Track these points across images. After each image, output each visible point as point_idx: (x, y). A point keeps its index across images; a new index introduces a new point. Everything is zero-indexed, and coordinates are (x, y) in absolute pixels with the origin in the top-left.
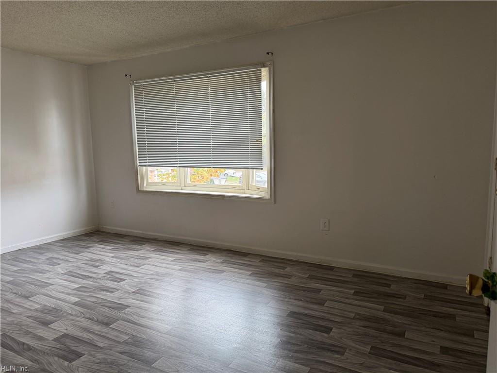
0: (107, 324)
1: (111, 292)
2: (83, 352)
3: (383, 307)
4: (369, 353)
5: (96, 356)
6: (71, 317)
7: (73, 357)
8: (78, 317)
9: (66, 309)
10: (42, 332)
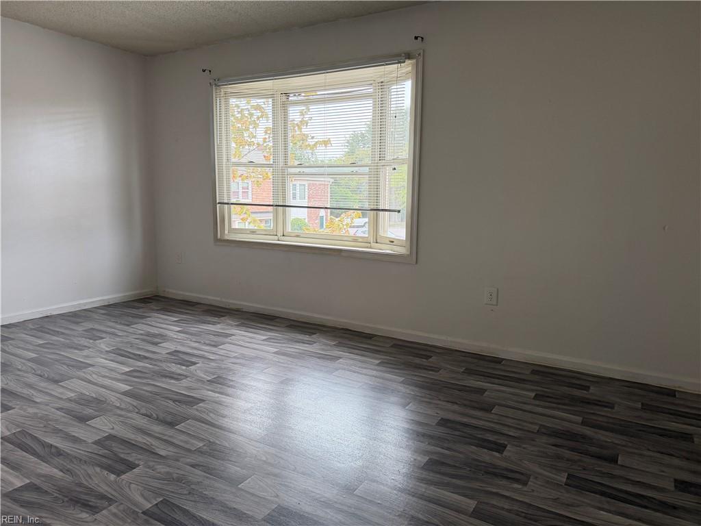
0: (171, 425)
1: (177, 379)
2: (137, 462)
3: (581, 419)
4: (566, 485)
5: (156, 469)
6: (119, 412)
7: (123, 467)
8: (129, 411)
9: (113, 400)
10: (78, 431)
